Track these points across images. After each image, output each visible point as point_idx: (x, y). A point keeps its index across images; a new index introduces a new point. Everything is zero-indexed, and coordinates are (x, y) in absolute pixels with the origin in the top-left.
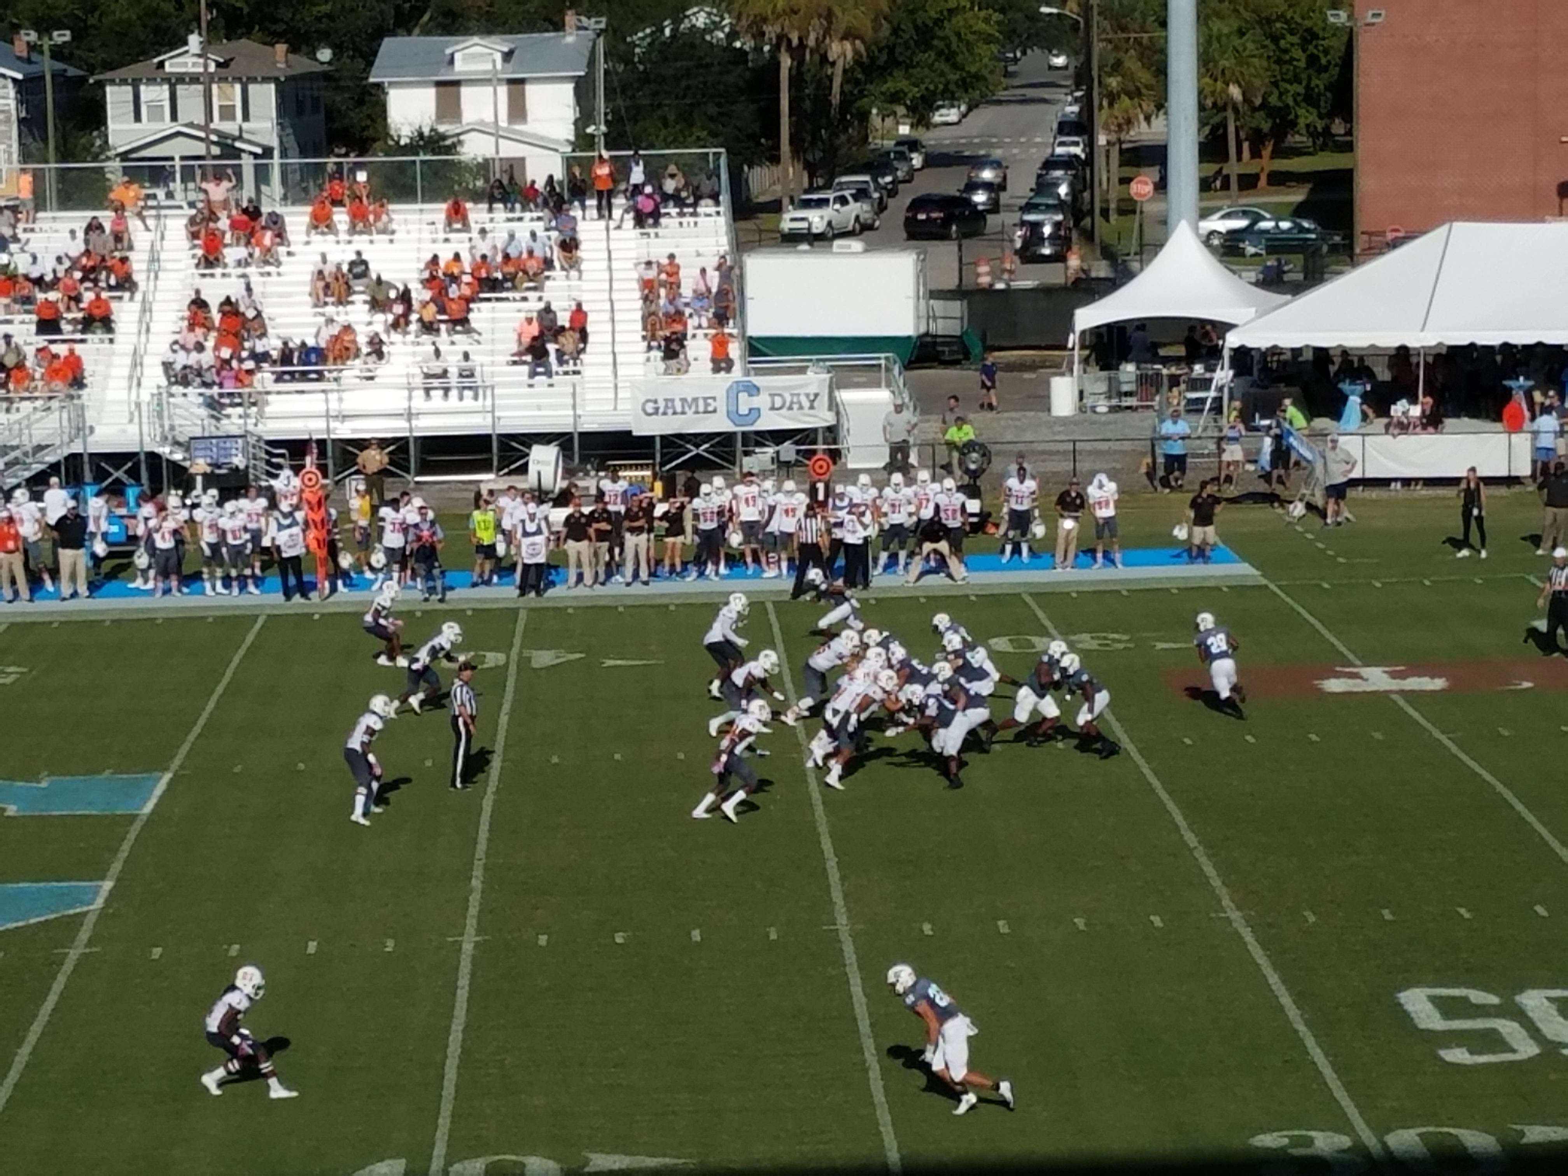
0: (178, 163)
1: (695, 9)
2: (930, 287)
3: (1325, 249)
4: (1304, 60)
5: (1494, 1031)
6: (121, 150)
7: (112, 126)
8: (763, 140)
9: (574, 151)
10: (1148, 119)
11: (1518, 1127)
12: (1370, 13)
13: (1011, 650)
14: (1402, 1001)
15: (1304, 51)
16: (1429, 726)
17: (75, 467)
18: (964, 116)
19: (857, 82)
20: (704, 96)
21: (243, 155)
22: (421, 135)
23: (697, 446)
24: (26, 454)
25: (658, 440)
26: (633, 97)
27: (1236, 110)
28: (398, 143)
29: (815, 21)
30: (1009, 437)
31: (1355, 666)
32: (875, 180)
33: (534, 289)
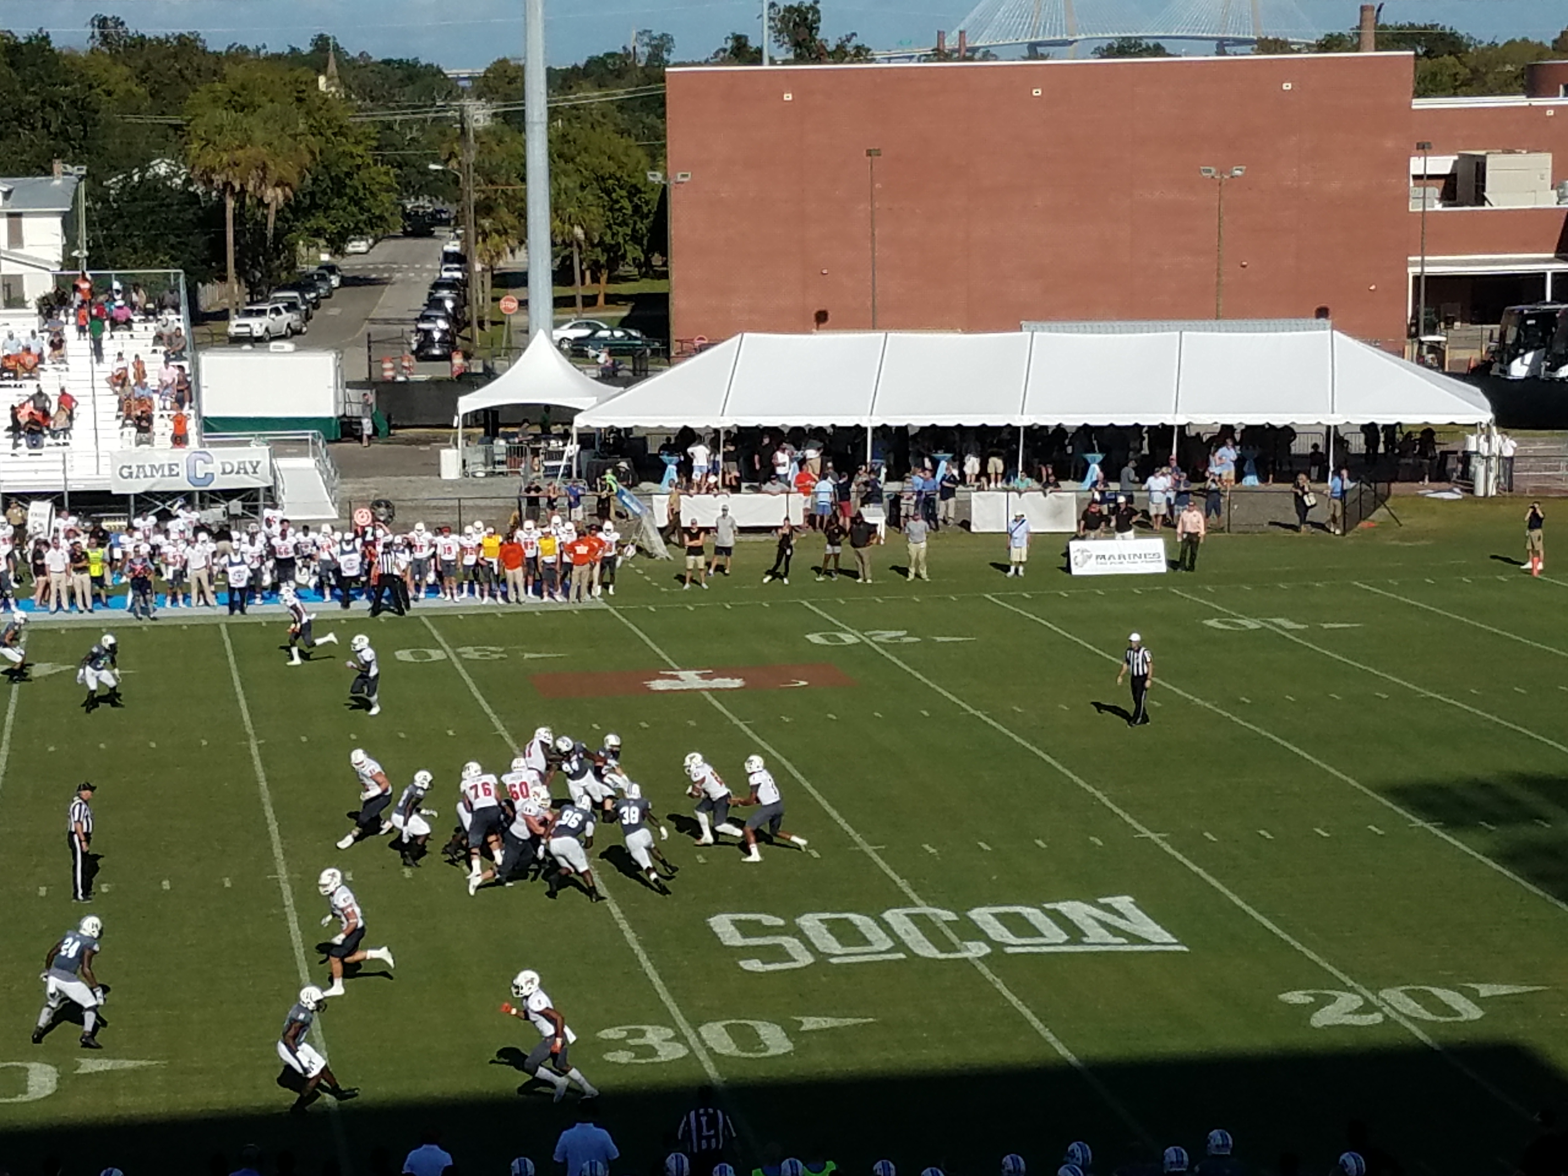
1: (158, 161)
2: (346, 380)
3: (648, 351)
4: (630, 208)
5: (780, 946)
8: (214, 264)
9: (61, 270)
10: (512, 251)
11: (798, 1019)
12: (679, 175)
13: (412, 660)
14: (712, 924)
15: (631, 201)
16: (730, 716)
18: (371, 247)
19: (287, 220)
20: (166, 228)
23: (164, 502)
25: (132, 498)
26: (108, 229)
27: (579, 246)
29: (254, 172)
30: (409, 496)
31: (675, 670)
32: (302, 296)
33: (31, 378)
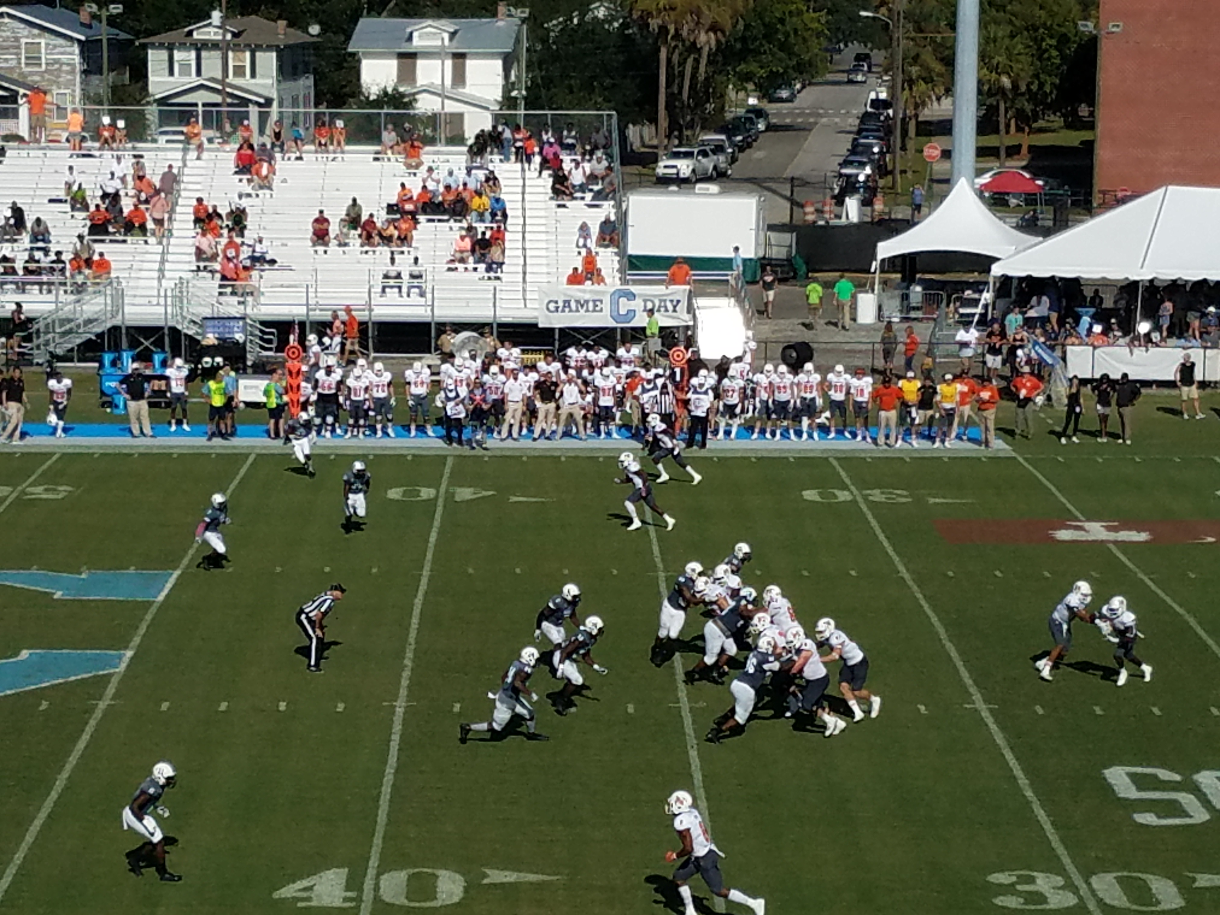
0: (200, 109)
1: (597, 4)
2: (767, 222)
3: (1070, 202)
4: (1059, 58)
5: (1176, 801)
6: (158, 96)
7: (151, 78)
8: (645, 106)
9: (501, 109)
10: (938, 99)
11: (1191, 875)
12: (1111, 25)
13: (819, 500)
14: (1107, 776)
15: (1059, 51)
16: (1134, 569)
17: (115, 337)
18: (799, 92)
19: (718, 64)
20: (601, 70)
21: (250, 105)
22: (386, 93)
23: (587, 337)
24: (78, 326)
25: (557, 331)
26: (547, 70)
27: (1006, 95)
28: (367, 98)
29: (689, 17)
30: (826, 339)
31: (1080, 521)
32: (729, 138)
